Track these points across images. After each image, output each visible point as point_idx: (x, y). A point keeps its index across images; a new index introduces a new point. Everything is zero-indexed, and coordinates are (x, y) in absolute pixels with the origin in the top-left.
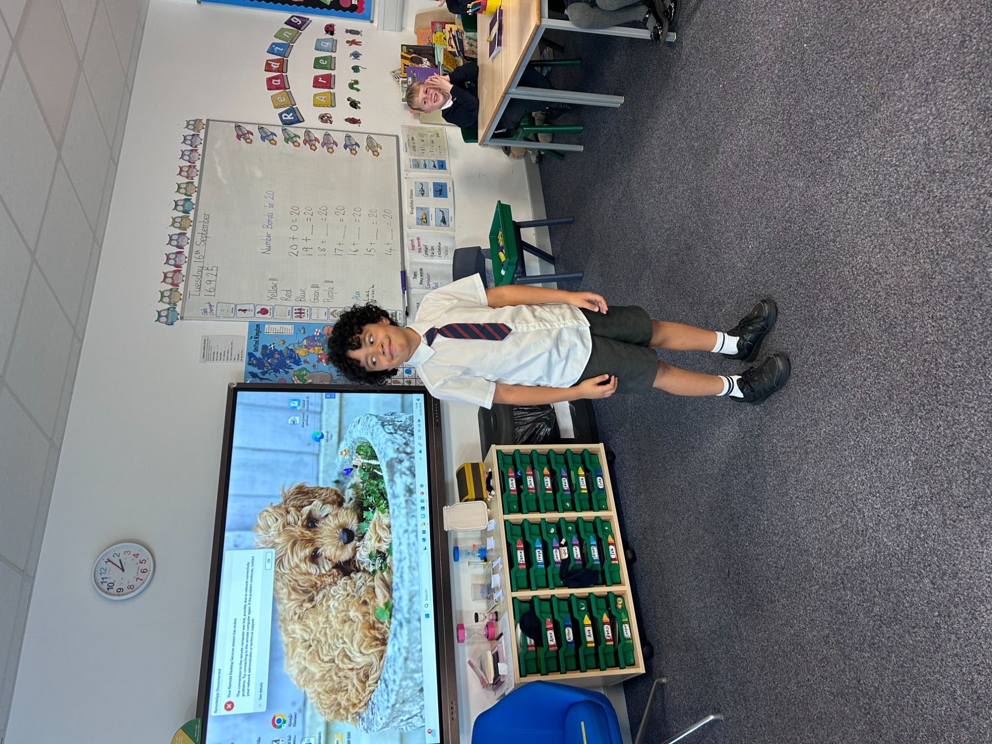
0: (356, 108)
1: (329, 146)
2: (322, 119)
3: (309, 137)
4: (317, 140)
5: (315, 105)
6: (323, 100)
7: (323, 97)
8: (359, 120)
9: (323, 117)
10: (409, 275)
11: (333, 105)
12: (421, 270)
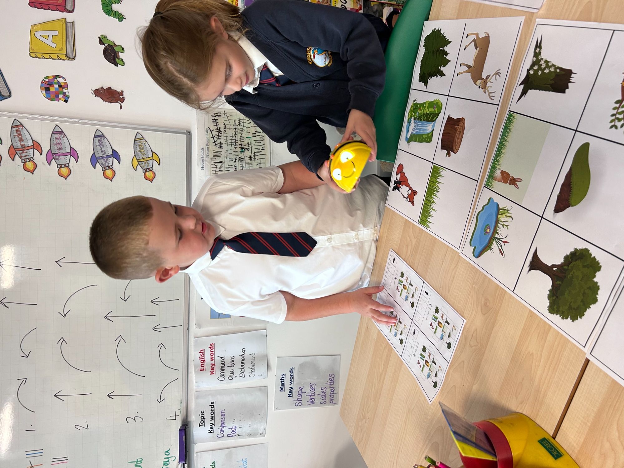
0: (116, 64)
1: (62, 162)
2: (47, 89)
3: (21, 140)
4: (37, 146)
5: (34, 54)
6: (49, 42)
7: (51, 34)
8: (122, 93)
9: (50, 84)
10: (194, 419)
11: (71, 55)
12: (212, 405)
